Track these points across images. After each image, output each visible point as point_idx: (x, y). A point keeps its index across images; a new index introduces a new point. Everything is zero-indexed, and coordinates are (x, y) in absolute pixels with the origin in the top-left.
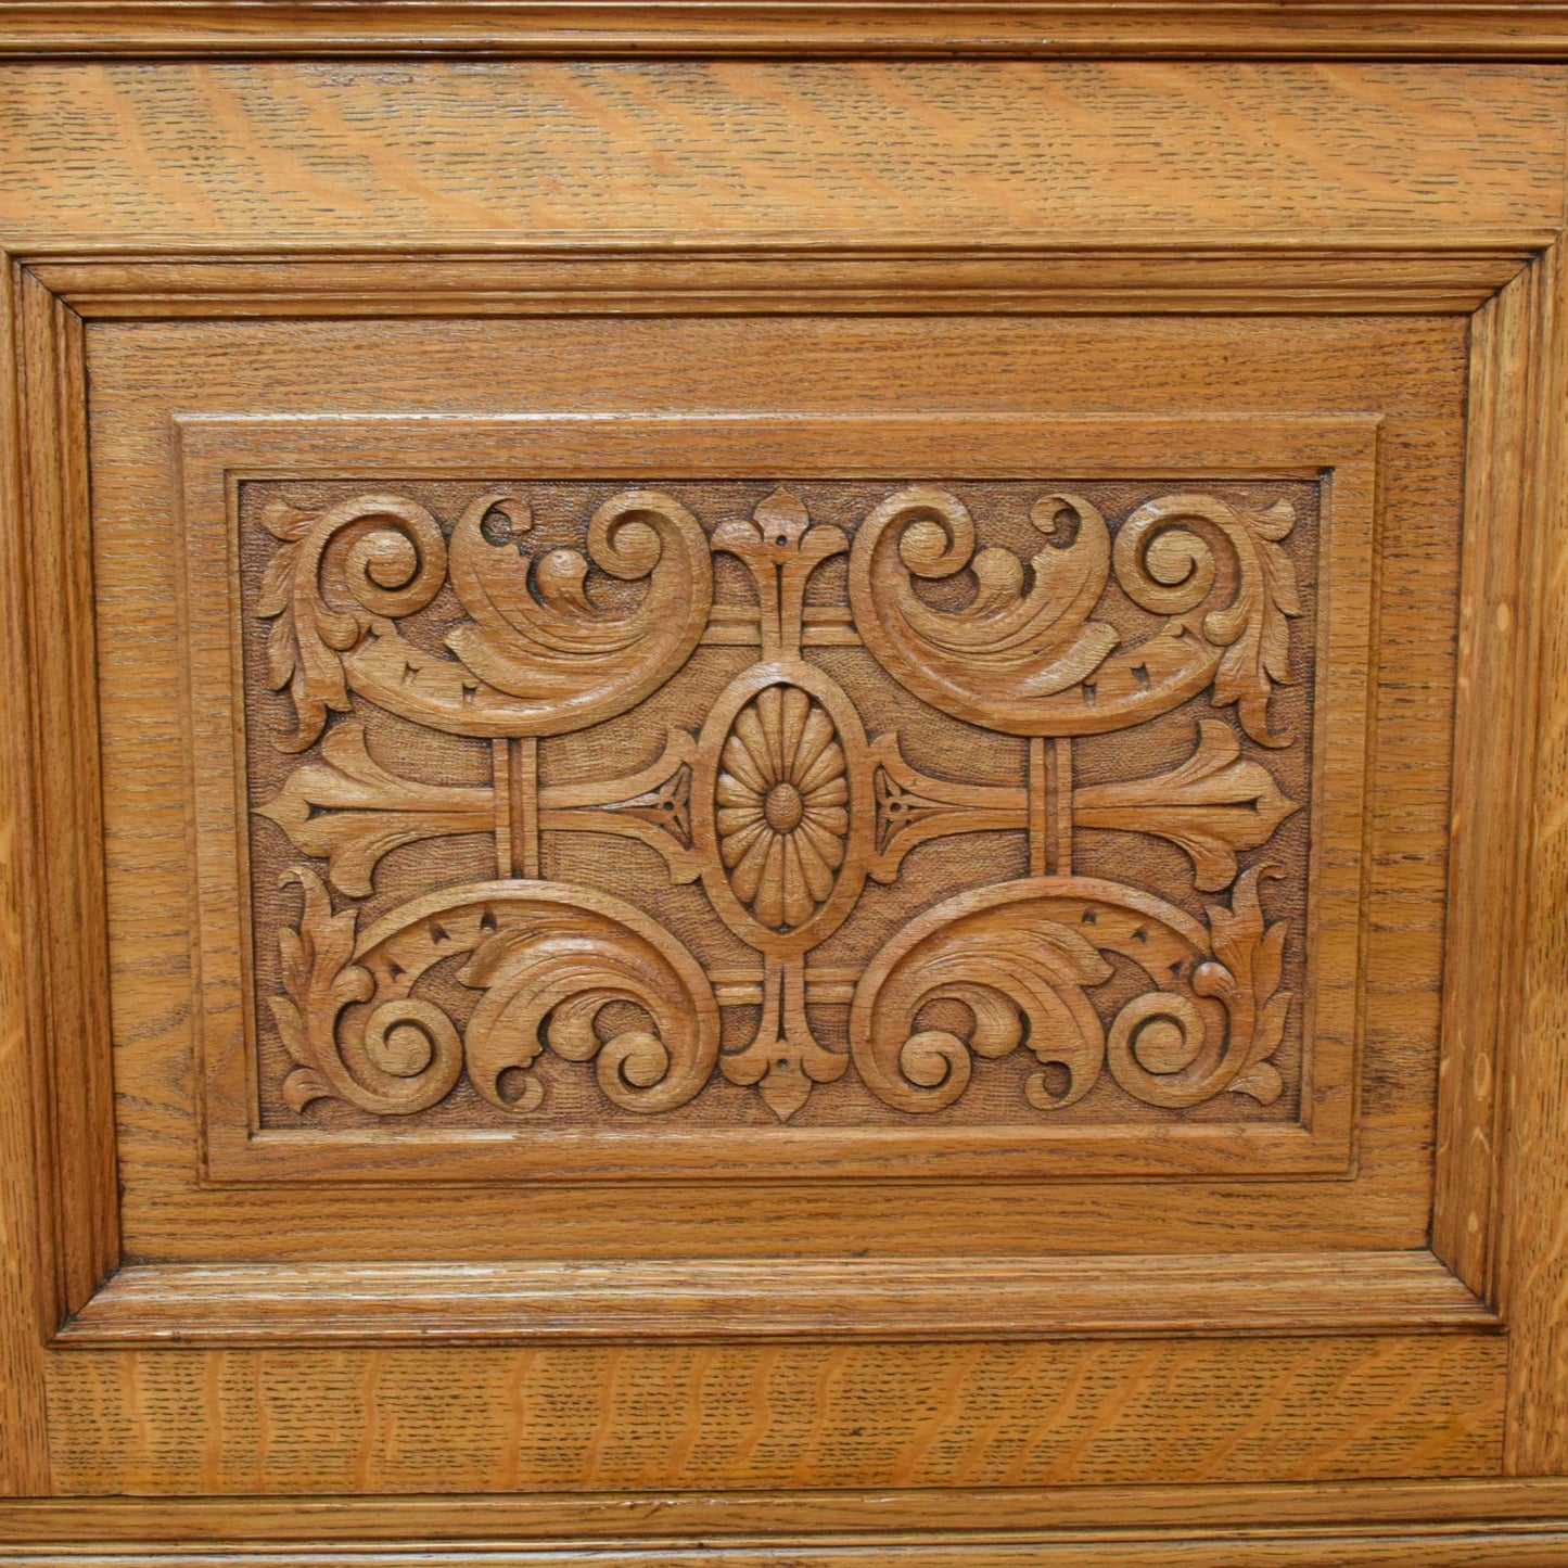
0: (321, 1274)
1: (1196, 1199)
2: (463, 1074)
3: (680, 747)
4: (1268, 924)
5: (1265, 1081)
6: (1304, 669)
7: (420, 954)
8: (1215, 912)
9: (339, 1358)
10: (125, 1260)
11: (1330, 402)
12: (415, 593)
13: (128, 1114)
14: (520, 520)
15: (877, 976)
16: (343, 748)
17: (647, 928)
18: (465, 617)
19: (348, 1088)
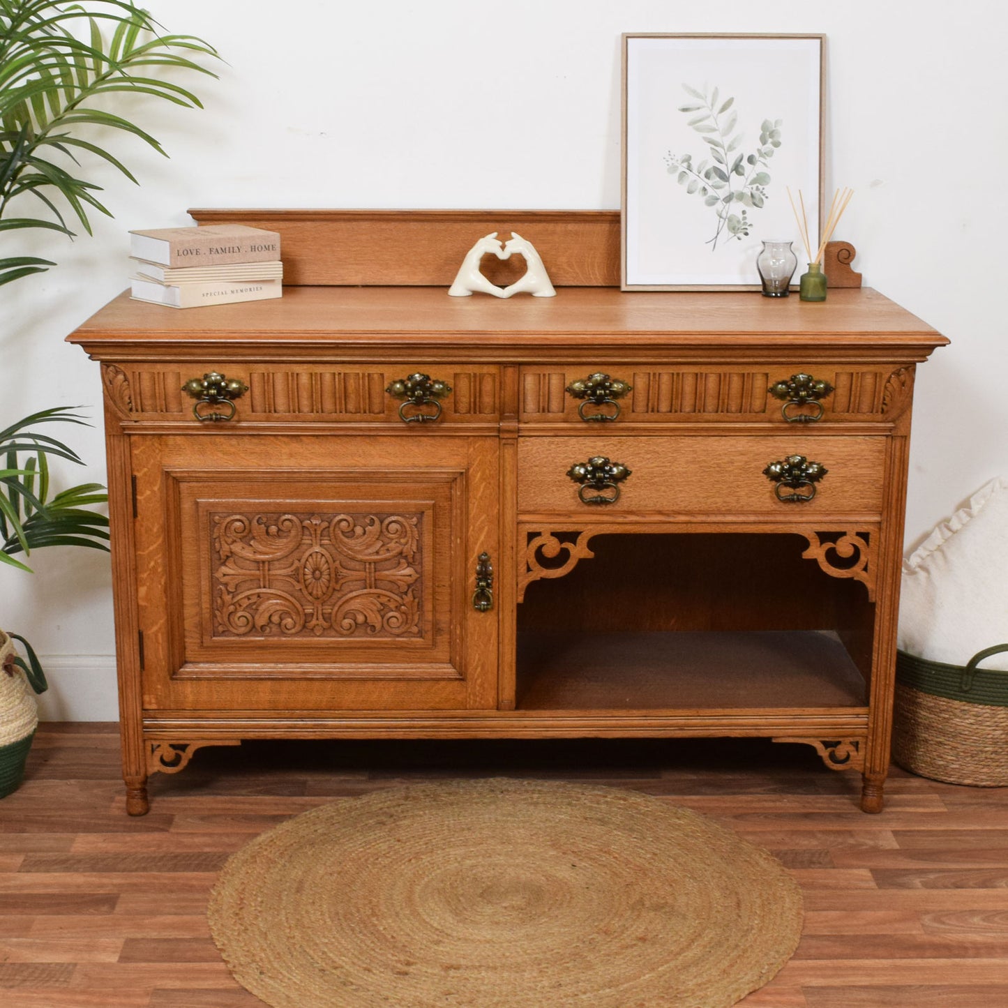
0: (225, 665)
1: (402, 653)
2: (254, 626)
3: (296, 564)
4: (414, 598)
5: (415, 629)
6: (420, 549)
7: (245, 603)
8: (404, 596)
9: (229, 682)
10: (186, 662)
11: (425, 499)
12: (244, 534)
13: (187, 633)
14: (265, 520)
15: (336, 608)
16: (230, 563)
17: (290, 598)
18: (253, 538)
19: (231, 629)
